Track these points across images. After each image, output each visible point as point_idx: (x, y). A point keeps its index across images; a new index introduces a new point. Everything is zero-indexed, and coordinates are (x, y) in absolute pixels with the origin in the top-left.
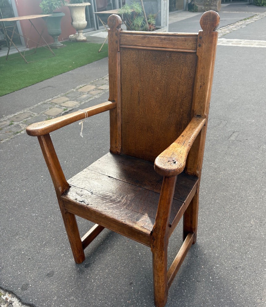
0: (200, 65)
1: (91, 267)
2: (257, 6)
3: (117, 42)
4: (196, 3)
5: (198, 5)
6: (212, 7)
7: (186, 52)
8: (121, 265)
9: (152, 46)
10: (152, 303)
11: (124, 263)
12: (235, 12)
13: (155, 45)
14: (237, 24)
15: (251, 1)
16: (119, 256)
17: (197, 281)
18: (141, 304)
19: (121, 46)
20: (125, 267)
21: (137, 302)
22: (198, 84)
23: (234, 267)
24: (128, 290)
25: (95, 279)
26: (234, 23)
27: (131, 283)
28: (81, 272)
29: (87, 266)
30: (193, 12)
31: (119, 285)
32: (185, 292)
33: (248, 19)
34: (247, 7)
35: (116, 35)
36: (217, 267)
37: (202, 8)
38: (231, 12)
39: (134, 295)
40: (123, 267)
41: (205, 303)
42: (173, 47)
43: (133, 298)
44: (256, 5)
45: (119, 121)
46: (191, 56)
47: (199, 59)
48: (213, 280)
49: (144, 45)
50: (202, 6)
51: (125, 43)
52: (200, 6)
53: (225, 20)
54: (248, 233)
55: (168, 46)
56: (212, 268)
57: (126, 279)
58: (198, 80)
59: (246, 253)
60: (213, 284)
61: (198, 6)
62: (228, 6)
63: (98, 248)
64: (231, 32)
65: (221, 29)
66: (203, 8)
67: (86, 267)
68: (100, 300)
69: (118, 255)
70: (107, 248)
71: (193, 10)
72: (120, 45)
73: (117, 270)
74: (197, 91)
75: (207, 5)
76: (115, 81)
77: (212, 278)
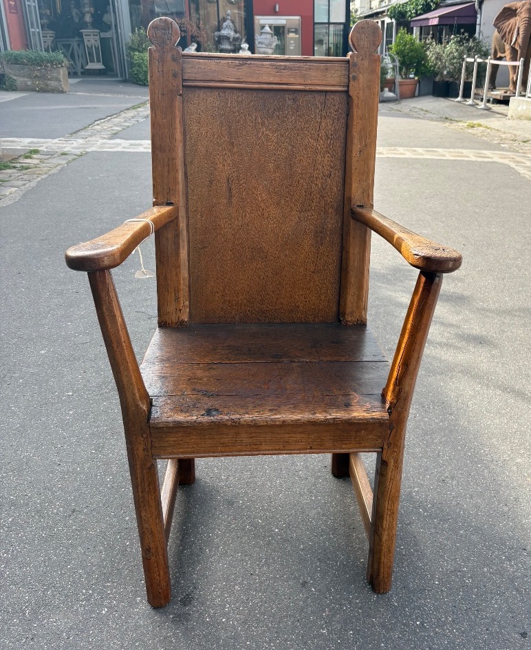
0: (356, 112)
1: (197, 599)
2: (140, 85)
3: (175, 75)
4: (10, 71)
5: (15, 75)
6: (50, 82)
7: (326, 92)
8: (258, 565)
9: (259, 80)
10: (368, 592)
11: (262, 558)
12: (103, 95)
13: (265, 79)
14: (123, 115)
15: (126, 76)
16: (238, 553)
17: (408, 525)
18: (350, 604)
19: (184, 84)
20: (267, 564)
21: (340, 605)
22: (356, 147)
23: (439, 481)
24: (307, 598)
25: (225, 615)
26: (118, 114)
27: (304, 584)
28: (181, 619)
29: (187, 601)
30: (6, 90)
31: (285, 598)
32: (402, 549)
33: (139, 107)
34: (121, 87)
35: (174, 60)
36: (417, 492)
37: (26, 84)
38: (93, 94)
39: (326, 598)
40: (263, 565)
41: (444, 548)
42: (302, 82)
43: (329, 605)
44: (137, 84)
45: (183, 247)
46: (337, 98)
47: (355, 102)
48: (427, 512)
49: (241, 80)
50: (26, 79)
51: (196, 76)
52: (22, 79)
53: (95, 108)
54: (418, 428)
55: (292, 80)
56: (412, 497)
57: (287, 582)
58: (356, 141)
59: (439, 456)
60: (430, 516)
61: (15, 78)
62: (79, 82)
63: (180, 559)
64: (124, 129)
65: (98, 124)
66: (29, 83)
67: (185, 605)
68: (269, 643)
69: (236, 552)
70: (201, 549)
71: (4, 86)
72: (184, 80)
73: (258, 576)
74: (354, 160)
75: (36, 76)
76: (173, 159)
77: (423, 511)
